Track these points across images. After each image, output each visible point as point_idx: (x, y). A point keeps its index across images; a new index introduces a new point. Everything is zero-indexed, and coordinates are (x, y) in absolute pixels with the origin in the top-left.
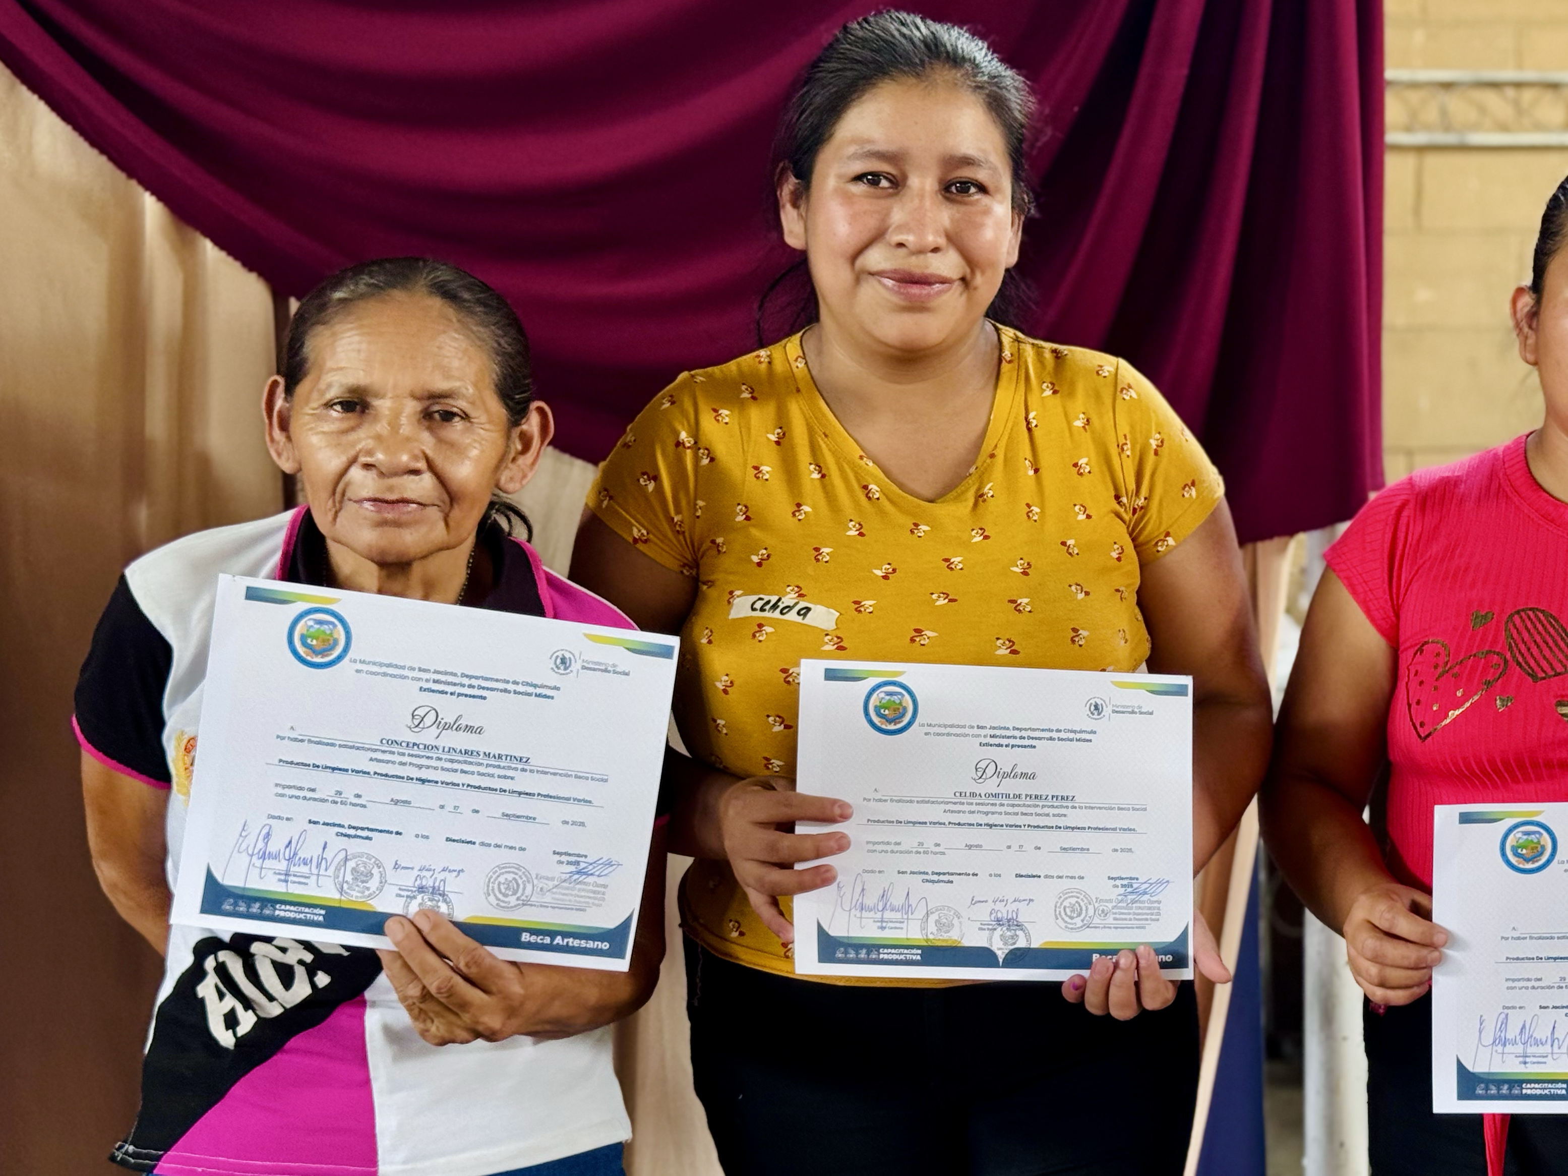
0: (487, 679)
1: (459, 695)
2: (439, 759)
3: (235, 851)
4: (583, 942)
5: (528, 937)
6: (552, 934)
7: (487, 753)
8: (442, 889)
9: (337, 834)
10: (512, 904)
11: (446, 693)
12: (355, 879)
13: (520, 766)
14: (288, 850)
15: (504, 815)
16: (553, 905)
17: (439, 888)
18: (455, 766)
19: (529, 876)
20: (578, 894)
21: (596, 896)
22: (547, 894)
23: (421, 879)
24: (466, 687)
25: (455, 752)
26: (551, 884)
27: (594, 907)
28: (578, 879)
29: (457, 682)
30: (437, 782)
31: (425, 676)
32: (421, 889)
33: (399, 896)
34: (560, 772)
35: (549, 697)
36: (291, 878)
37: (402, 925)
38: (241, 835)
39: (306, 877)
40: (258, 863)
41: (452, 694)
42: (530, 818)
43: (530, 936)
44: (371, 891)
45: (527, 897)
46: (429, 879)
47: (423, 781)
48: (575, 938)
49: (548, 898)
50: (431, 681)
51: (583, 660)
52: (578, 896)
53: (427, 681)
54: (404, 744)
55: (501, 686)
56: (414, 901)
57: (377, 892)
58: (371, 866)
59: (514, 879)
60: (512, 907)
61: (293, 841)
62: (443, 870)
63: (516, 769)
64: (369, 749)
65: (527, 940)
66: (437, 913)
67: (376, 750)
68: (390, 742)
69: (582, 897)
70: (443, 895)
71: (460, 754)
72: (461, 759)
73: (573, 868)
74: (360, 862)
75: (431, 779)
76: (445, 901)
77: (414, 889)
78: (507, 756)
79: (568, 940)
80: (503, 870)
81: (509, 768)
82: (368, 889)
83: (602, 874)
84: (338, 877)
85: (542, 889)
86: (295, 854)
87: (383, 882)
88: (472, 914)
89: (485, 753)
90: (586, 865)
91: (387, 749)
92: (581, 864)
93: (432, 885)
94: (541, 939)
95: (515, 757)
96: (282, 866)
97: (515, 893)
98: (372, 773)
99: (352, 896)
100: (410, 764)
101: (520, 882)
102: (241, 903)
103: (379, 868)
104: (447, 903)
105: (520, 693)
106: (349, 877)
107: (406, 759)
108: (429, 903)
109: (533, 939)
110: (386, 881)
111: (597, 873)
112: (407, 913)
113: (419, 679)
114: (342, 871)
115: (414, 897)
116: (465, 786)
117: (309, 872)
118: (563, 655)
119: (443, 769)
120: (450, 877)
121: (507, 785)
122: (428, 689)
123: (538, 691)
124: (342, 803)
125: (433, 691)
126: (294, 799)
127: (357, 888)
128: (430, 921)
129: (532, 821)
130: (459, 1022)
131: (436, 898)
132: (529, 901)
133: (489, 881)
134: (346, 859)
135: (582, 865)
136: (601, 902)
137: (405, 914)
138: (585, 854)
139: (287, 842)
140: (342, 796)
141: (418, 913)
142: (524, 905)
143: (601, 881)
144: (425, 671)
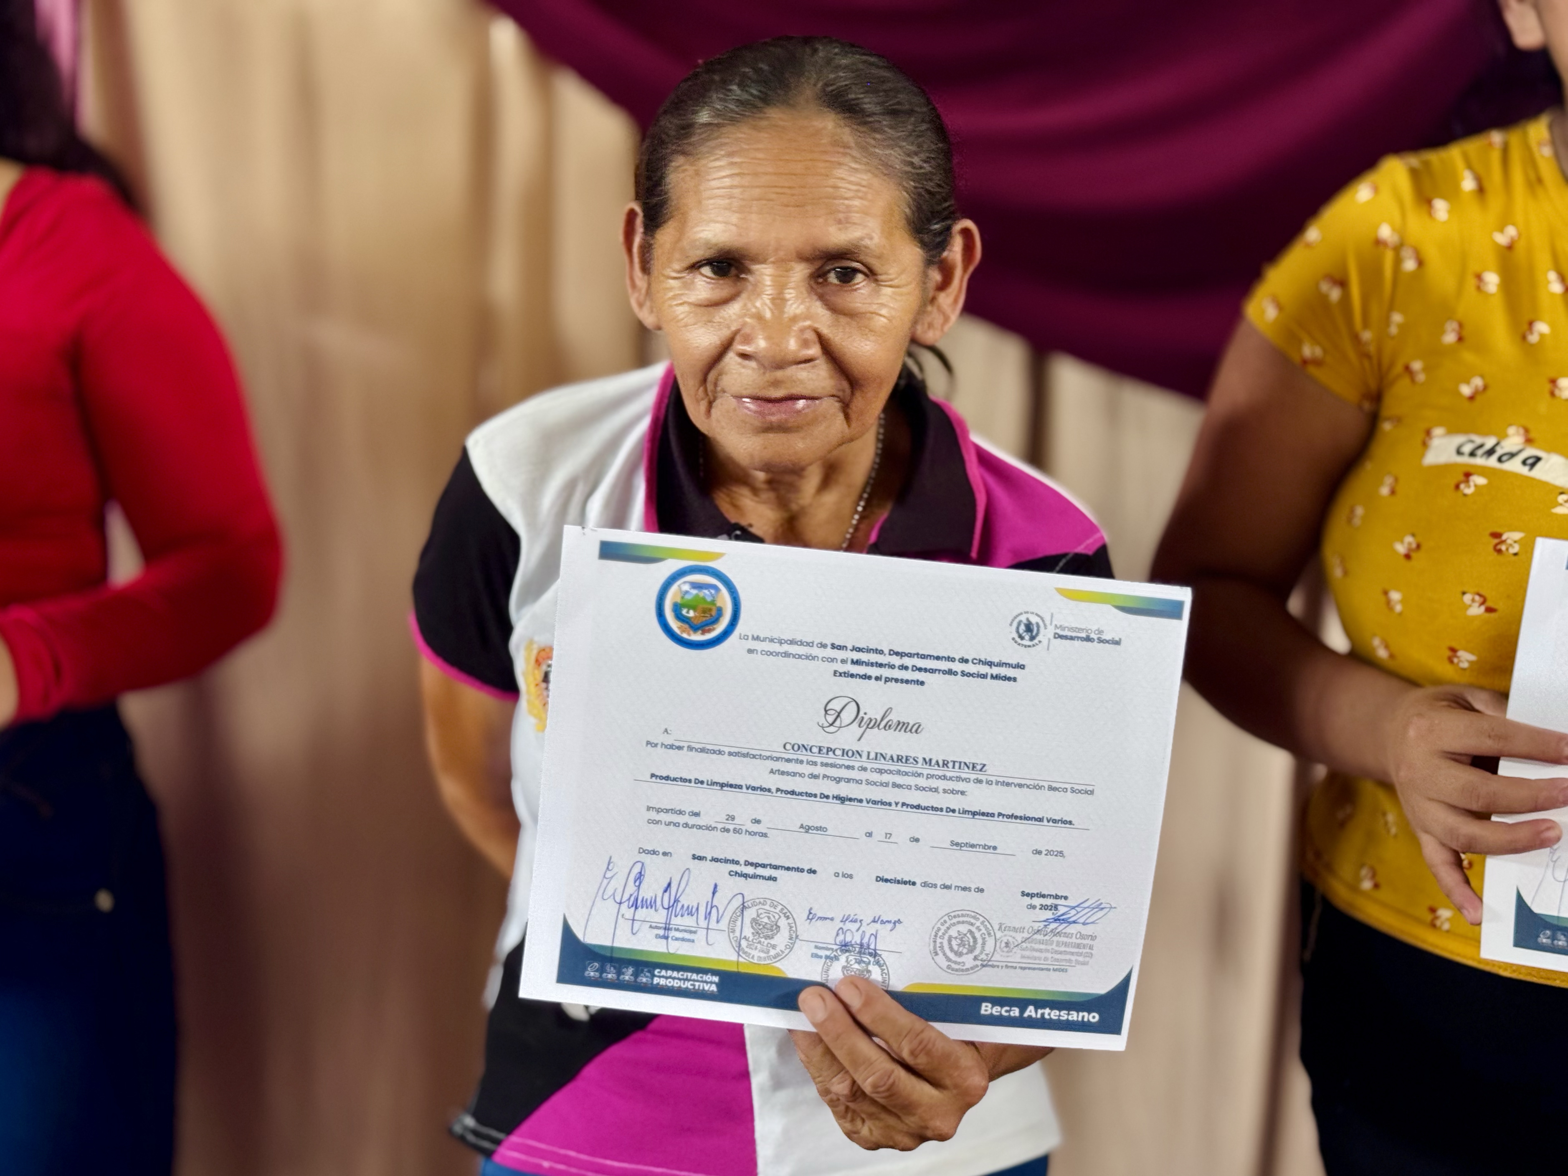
0: (924, 657)
1: (887, 680)
2: (864, 769)
3: (599, 898)
4: (1063, 1013)
5: (989, 1009)
6: (1022, 1004)
7: (927, 760)
8: (872, 947)
9: (730, 873)
10: (968, 966)
11: (870, 678)
12: (757, 933)
13: (973, 777)
14: (667, 894)
15: (953, 844)
16: (1024, 965)
17: (868, 945)
18: (885, 778)
19: (989, 926)
20: (1057, 949)
21: (1081, 951)
22: (1015, 950)
23: (844, 933)
24: (897, 669)
25: (885, 758)
26: (1019, 937)
27: (1079, 967)
28: (1056, 928)
29: (884, 662)
30: (861, 801)
31: (840, 655)
32: (845, 947)
33: (815, 956)
34: (1028, 782)
35: (1009, 679)
36: (672, 933)
37: (823, 999)
38: (604, 877)
39: (691, 932)
40: (629, 913)
41: (877, 678)
42: (989, 847)
43: (992, 1008)
44: (778, 950)
45: (987, 955)
46: (855, 934)
47: (842, 800)
48: (1052, 1009)
49: (1016, 957)
50: (849, 662)
51: (1056, 626)
52: (1056, 952)
53: (843, 661)
54: (815, 750)
55: (944, 665)
56: (836, 963)
57: (787, 951)
58: (777, 917)
59: (970, 932)
60: (967, 970)
61: (672, 885)
62: (874, 921)
63: (967, 780)
64: (767, 758)
65: (988, 1012)
66: (868, 981)
67: (778, 759)
68: (796, 747)
69: (1061, 953)
70: (875, 954)
71: (890, 762)
72: (892, 768)
73: (1049, 914)
74: (760, 911)
75: (853, 797)
76: (877, 963)
77: (835, 947)
78: (954, 762)
79: (1043, 1011)
80: (955, 920)
81: (959, 779)
82: (774, 947)
83: (1087, 921)
84: (734, 931)
85: (1007, 944)
86: (676, 901)
87: (794, 937)
88: (916, 981)
89: (924, 759)
90: (1066, 909)
91: (791, 757)
92: (1059, 907)
93: (858, 942)
94: (1007, 1011)
95: (965, 764)
96: (660, 917)
97: (971, 950)
98: (774, 790)
99: (753, 957)
100: (825, 776)
101: (978, 935)
102: (608, 967)
103: (788, 918)
104: (880, 966)
105: (970, 675)
106: (748, 932)
107: (818, 770)
108: (856, 966)
109: (996, 1011)
110: (797, 937)
111: (1082, 920)
112: (827, 980)
113: (833, 660)
114: (739, 923)
115: (836, 958)
116: (900, 805)
117: (696, 925)
118: (1028, 619)
119: (868, 783)
120: (884, 930)
121: (955, 802)
122: (845, 673)
123: (995, 671)
124: (736, 831)
125: (852, 676)
126: (672, 827)
127: (759, 946)
128: (861, 993)
129: (991, 851)
130: (900, 1126)
131: (865, 959)
132: (989, 961)
133: (936, 936)
134: (743, 907)
135: (1062, 910)
136: (1087, 959)
137: (824, 982)
138: (1064, 895)
139: (666, 885)
140: (736, 822)
141: (842, 981)
142: (983, 966)
143: (1088, 930)
144: (840, 648)
